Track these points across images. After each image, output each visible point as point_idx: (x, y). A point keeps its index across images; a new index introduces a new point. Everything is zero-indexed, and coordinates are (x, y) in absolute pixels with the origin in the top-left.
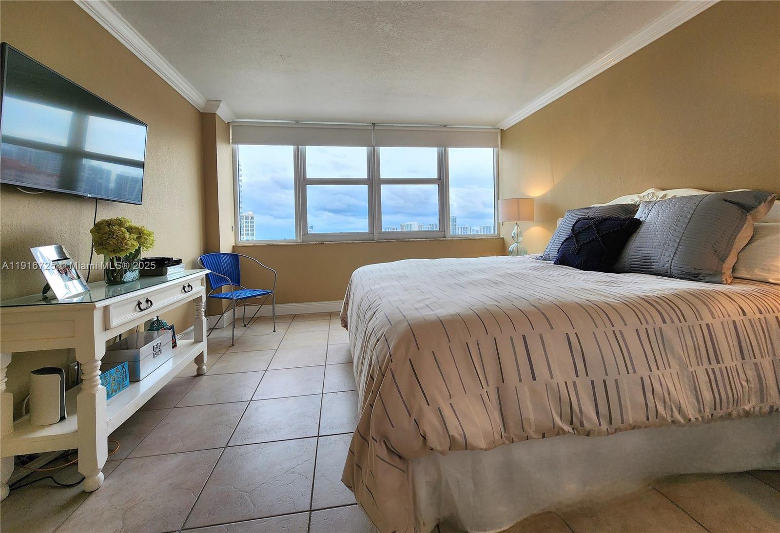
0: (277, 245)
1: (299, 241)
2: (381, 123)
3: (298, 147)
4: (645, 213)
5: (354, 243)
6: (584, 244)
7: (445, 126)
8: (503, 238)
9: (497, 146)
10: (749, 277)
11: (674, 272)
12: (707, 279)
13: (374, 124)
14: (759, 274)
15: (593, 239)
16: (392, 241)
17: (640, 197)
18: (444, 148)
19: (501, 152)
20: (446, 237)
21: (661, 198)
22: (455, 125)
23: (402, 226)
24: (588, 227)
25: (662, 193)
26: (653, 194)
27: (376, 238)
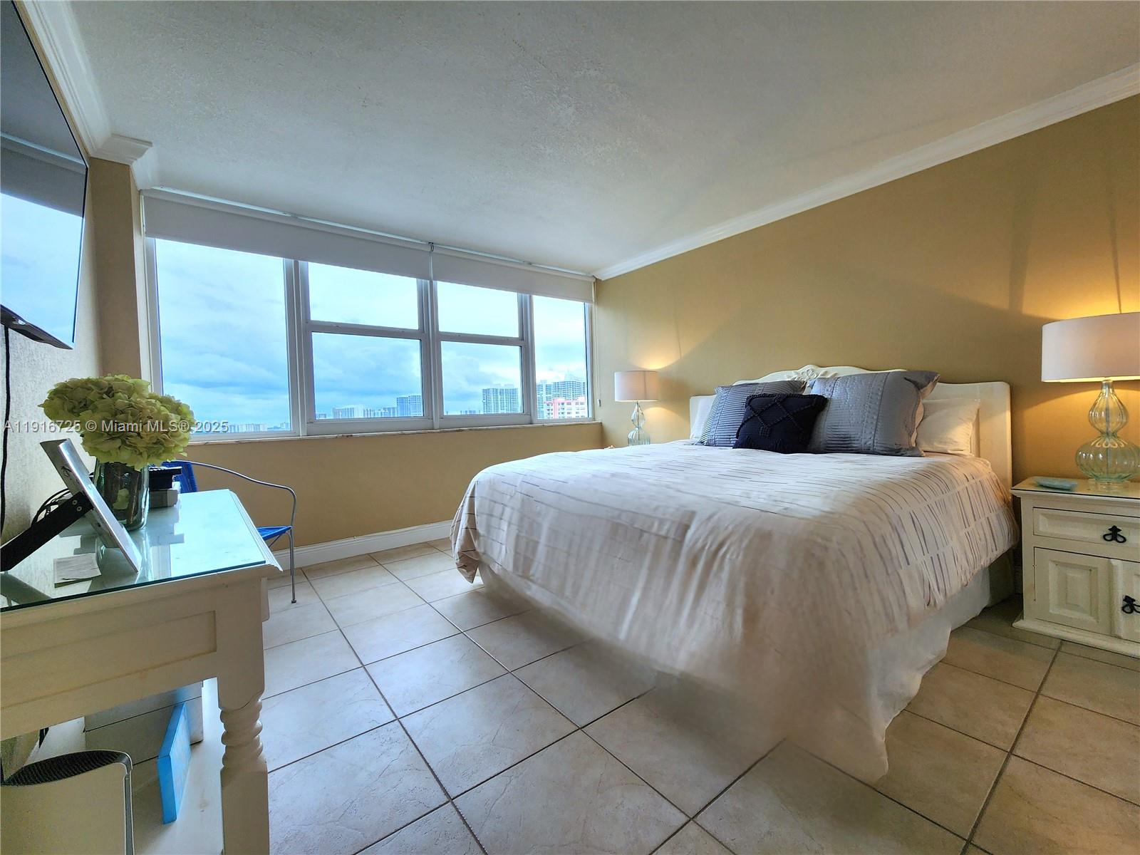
0: (259, 442)
1: (302, 434)
2: (443, 245)
3: (296, 264)
4: (828, 390)
5: (404, 434)
6: (775, 424)
7: (530, 264)
8: (601, 423)
9: (590, 301)
10: (932, 450)
11: (878, 449)
12: (909, 453)
13: (431, 244)
14: (940, 447)
15: (784, 418)
16: (462, 430)
17: (798, 374)
18: (528, 295)
19: (595, 308)
20: (534, 422)
21: (822, 375)
22: (542, 264)
23: (336, 412)
24: (772, 405)
25: (823, 370)
26: (813, 371)
27: (436, 426)
